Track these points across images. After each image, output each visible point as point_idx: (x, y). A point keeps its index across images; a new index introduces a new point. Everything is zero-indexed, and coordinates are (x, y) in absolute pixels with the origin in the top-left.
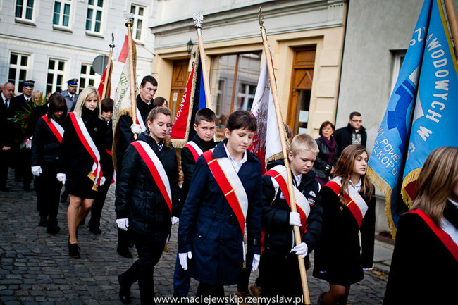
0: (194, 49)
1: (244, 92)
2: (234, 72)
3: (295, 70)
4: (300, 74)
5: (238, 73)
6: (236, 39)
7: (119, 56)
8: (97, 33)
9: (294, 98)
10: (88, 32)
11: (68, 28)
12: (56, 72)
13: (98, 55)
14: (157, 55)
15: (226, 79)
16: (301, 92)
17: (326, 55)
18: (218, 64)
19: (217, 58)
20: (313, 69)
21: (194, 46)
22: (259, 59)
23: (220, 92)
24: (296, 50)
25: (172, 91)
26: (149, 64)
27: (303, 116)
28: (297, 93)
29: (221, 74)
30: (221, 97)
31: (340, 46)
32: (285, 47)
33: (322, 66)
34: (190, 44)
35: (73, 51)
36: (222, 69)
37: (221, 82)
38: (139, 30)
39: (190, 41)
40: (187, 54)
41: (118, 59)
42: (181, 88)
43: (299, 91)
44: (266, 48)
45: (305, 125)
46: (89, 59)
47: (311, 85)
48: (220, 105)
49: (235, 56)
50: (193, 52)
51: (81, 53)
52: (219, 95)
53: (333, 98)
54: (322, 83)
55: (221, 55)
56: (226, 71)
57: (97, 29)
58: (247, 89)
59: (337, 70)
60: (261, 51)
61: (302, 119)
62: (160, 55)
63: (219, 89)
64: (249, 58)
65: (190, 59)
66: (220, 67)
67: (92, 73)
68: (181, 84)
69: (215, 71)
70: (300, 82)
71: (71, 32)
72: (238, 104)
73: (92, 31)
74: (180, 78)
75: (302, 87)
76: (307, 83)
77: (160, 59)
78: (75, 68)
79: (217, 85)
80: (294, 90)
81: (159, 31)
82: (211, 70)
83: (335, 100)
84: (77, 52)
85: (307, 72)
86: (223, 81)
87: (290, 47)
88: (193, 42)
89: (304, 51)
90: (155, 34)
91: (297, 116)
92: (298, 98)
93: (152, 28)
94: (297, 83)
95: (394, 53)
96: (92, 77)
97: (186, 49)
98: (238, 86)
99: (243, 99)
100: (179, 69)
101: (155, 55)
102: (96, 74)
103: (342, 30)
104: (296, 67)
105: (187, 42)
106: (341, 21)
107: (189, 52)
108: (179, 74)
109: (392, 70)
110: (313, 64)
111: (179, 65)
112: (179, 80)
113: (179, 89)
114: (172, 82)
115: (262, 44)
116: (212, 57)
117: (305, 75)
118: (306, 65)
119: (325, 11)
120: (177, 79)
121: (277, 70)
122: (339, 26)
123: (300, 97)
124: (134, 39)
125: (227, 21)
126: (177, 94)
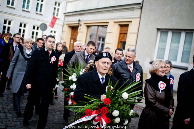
0: (81, 23)
2: (96, 32)
3: (120, 34)
4: (122, 35)
6: (98, 20)
8: (40, 13)
10: (37, 12)
11: (29, 10)
12: (22, 28)
15: (93, 35)
16: (122, 43)
17: (132, 29)
24: (121, 26)
25: (71, 39)
31: (138, 26)
32: (117, 25)
33: (131, 33)
34: (79, 21)
35: (30, 20)
37: (91, 36)
38: (58, 12)
40: (78, 25)
43: (121, 42)
44: (109, 24)
46: (38, 24)
47: (126, 39)
49: (97, 27)
50: (80, 24)
53: (133, 45)
54: (130, 40)
55: (91, 26)
57: (41, 11)
58: (101, 39)
59: (136, 35)
60: (107, 26)
62: (67, 24)
63: (90, 39)
65: (79, 27)
67: (38, 29)
68: (74, 36)
71: (30, 12)
72: (97, 45)
75: (123, 40)
77: (67, 26)
78: (31, 27)
80: (120, 41)
81: (67, 15)
82: (87, 32)
84: (32, 20)
85: (125, 35)
87: (119, 25)
88: (81, 20)
89: (124, 26)
90: (65, 16)
92: (121, 45)
93: (64, 13)
94: (121, 38)
95: (158, 29)
96: (37, 31)
97: (77, 22)
98: (98, 38)
99: (99, 43)
100: (74, 31)
104: (121, 32)
105: (78, 20)
106: (139, 16)
107: (79, 24)
108: (74, 32)
109: (157, 36)
110: (127, 32)
111: (74, 28)
112: (74, 35)
113: (74, 38)
114: (71, 36)
115: (108, 23)
116: (88, 27)
117: (124, 36)
118: (124, 32)
119: (133, 12)
120: (73, 34)
121: (113, 33)
122: (138, 18)
123: (122, 44)
124: (55, 16)
125: (94, 12)
126: (73, 40)
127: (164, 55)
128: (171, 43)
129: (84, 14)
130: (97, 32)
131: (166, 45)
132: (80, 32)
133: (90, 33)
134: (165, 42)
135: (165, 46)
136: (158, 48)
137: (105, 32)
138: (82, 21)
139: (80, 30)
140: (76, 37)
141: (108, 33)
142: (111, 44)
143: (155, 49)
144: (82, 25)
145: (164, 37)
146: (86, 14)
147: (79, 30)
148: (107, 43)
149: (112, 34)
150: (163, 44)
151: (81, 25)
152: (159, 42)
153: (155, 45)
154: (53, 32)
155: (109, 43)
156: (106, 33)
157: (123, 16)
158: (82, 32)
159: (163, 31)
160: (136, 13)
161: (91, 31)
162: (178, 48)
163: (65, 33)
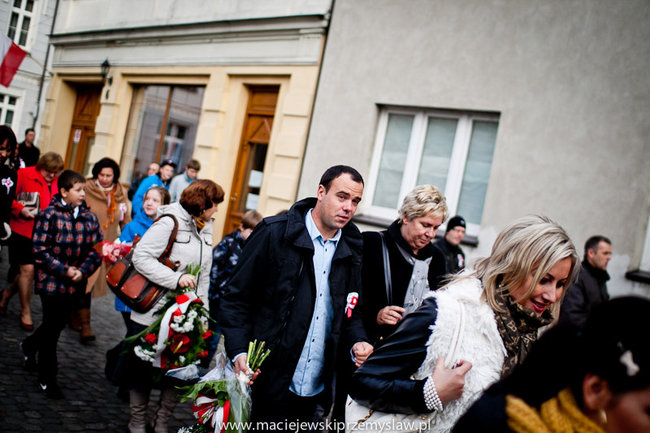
0: (115, 73)
2: (164, 108)
3: (249, 116)
4: (255, 122)
6: (172, 66)
9: (244, 153)
14: (55, 76)
16: (255, 148)
17: (291, 101)
18: (143, 95)
19: (141, 91)
20: (271, 117)
21: (111, 70)
24: (253, 89)
25: (74, 127)
27: (255, 179)
28: (249, 148)
31: (311, 91)
32: (238, 84)
33: (286, 115)
34: (106, 65)
38: (24, 31)
39: (107, 62)
40: (99, 79)
42: (88, 125)
43: (251, 144)
44: (210, 83)
45: (256, 191)
47: (268, 137)
50: (108, 77)
53: (296, 158)
54: (284, 137)
55: (146, 86)
59: (305, 122)
60: (204, 86)
61: (253, 182)
62: (60, 75)
65: (103, 86)
68: (86, 119)
69: (137, 106)
70: (255, 133)
74: (86, 109)
75: (256, 139)
76: (264, 134)
77: (59, 82)
80: (246, 143)
81: (62, 42)
82: (132, 105)
83: (298, 163)
85: (266, 120)
87: (245, 85)
88: (111, 62)
89: (263, 93)
90: (56, 45)
91: (246, 177)
92: (250, 154)
93: (51, 36)
94: (250, 133)
95: (381, 107)
97: (99, 70)
100: (85, 99)
101: (52, 75)
103: (315, 70)
104: (251, 112)
105: (102, 62)
106: (316, 58)
107: (103, 75)
108: (86, 104)
109: (376, 129)
110: (274, 111)
111: (87, 92)
112: (85, 112)
113: (84, 124)
114: (74, 117)
115: (207, 76)
116: (137, 87)
117: (263, 124)
118: (264, 111)
119: (295, 43)
120: (82, 111)
121: (224, 113)
122: (312, 64)
123: (253, 153)
125: (160, 40)
126: (80, 132)
127: (398, 194)
128: (423, 154)
129: (123, 41)
130: (169, 106)
131: (405, 159)
132: (106, 104)
133: (144, 108)
134: (404, 148)
135: (404, 166)
136: (380, 170)
137: (196, 108)
138: (115, 66)
139: (107, 96)
140: (94, 122)
141: (208, 111)
142: (216, 149)
143: (368, 173)
144: (115, 81)
145: (398, 134)
146: (129, 44)
147: (103, 99)
148: (201, 147)
149: (220, 116)
150: (397, 156)
151: (111, 81)
152: (384, 149)
154: (6, 100)
155: (210, 148)
156: (198, 111)
157: (262, 56)
158: (113, 105)
159: (398, 113)
160: (308, 47)
161: (145, 102)
162: (447, 171)
163: (54, 106)
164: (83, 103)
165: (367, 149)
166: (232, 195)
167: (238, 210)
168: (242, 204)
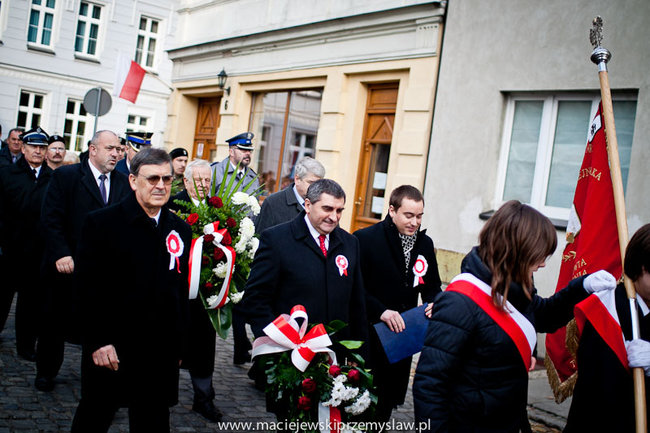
0: (230, 83)
1: (298, 144)
2: (282, 116)
3: (370, 115)
4: (376, 122)
5: (290, 117)
7: (121, 88)
8: (90, 56)
9: (367, 154)
10: (78, 54)
11: (50, 47)
12: (30, 110)
13: (91, 87)
14: (175, 90)
15: (273, 125)
16: (378, 148)
17: (412, 95)
18: (262, 104)
19: (260, 97)
20: (394, 114)
21: (228, 79)
22: (320, 99)
23: (264, 143)
24: (372, 87)
25: (196, 141)
26: (164, 101)
27: (379, 181)
28: (371, 147)
29: (266, 117)
30: (265, 150)
31: (432, 84)
32: (356, 83)
33: (407, 111)
34: (223, 75)
35: (56, 81)
36: (267, 110)
37: (265, 130)
38: (151, 53)
39: (223, 72)
40: (218, 90)
41: (119, 94)
42: (209, 138)
43: (373, 145)
44: (327, 84)
45: (381, 193)
46: (79, 92)
47: (391, 136)
48: (264, 161)
49: (286, 94)
50: (226, 87)
51: (66, 83)
52: (262, 148)
53: (421, 155)
54: (406, 135)
55: (265, 92)
56: (273, 115)
57: (91, 50)
58: (303, 140)
59: (428, 116)
60: (320, 89)
61: (377, 184)
62: (179, 89)
63: (263, 139)
64: (306, 96)
65: (222, 96)
66: (265, 107)
67: (83, 112)
68: (208, 131)
69: (256, 114)
70: (376, 133)
71: (54, 54)
73: (84, 53)
74: (207, 123)
75: (378, 139)
76: (386, 134)
77: (179, 99)
78: (58, 105)
79: (260, 135)
80: (367, 144)
81: (180, 56)
82: (251, 113)
83: (423, 159)
84: (61, 82)
85: (386, 119)
86: (269, 128)
87: (363, 83)
88: (227, 73)
89: (382, 89)
90: (174, 60)
91: (370, 180)
92: (372, 155)
93: (169, 52)
94: (371, 134)
95: (506, 95)
96: (82, 118)
97: (216, 82)
98: (290, 136)
99: (296, 154)
100: (206, 111)
101: (172, 90)
102: (88, 114)
103: (435, 61)
104: (371, 112)
105: (219, 73)
106: (435, 49)
107: (221, 86)
108: (207, 116)
109: (503, 119)
110: (395, 109)
111: (207, 103)
112: (206, 125)
113: (206, 138)
114: (196, 129)
115: (325, 77)
116: (254, 95)
117: (384, 122)
118: (384, 109)
119: (412, 34)
120: (204, 124)
121: (342, 114)
122: (431, 56)
123: (376, 154)
124: (143, 65)
125: (275, 44)
126: (203, 145)
127: (530, 185)
128: (555, 142)
129: (239, 50)
130: (288, 113)
131: (537, 148)
132: (225, 115)
133: (263, 115)
134: (534, 139)
135: (534, 155)
136: (510, 163)
138: (232, 76)
139: (226, 107)
140: (215, 135)
141: (327, 113)
142: (337, 152)
143: (497, 166)
144: (233, 90)
145: (526, 123)
146: (245, 52)
147: (222, 110)
148: (321, 151)
149: (339, 117)
150: (527, 146)
151: (229, 90)
152: (512, 140)
153: (498, 153)
154: (137, 120)
155: (331, 151)
158: (232, 115)
159: (524, 100)
160: (426, 38)
161: (264, 110)
163: (175, 121)
164: (205, 115)
165: (495, 140)
166: (357, 198)
167: (364, 215)
168: (368, 207)
